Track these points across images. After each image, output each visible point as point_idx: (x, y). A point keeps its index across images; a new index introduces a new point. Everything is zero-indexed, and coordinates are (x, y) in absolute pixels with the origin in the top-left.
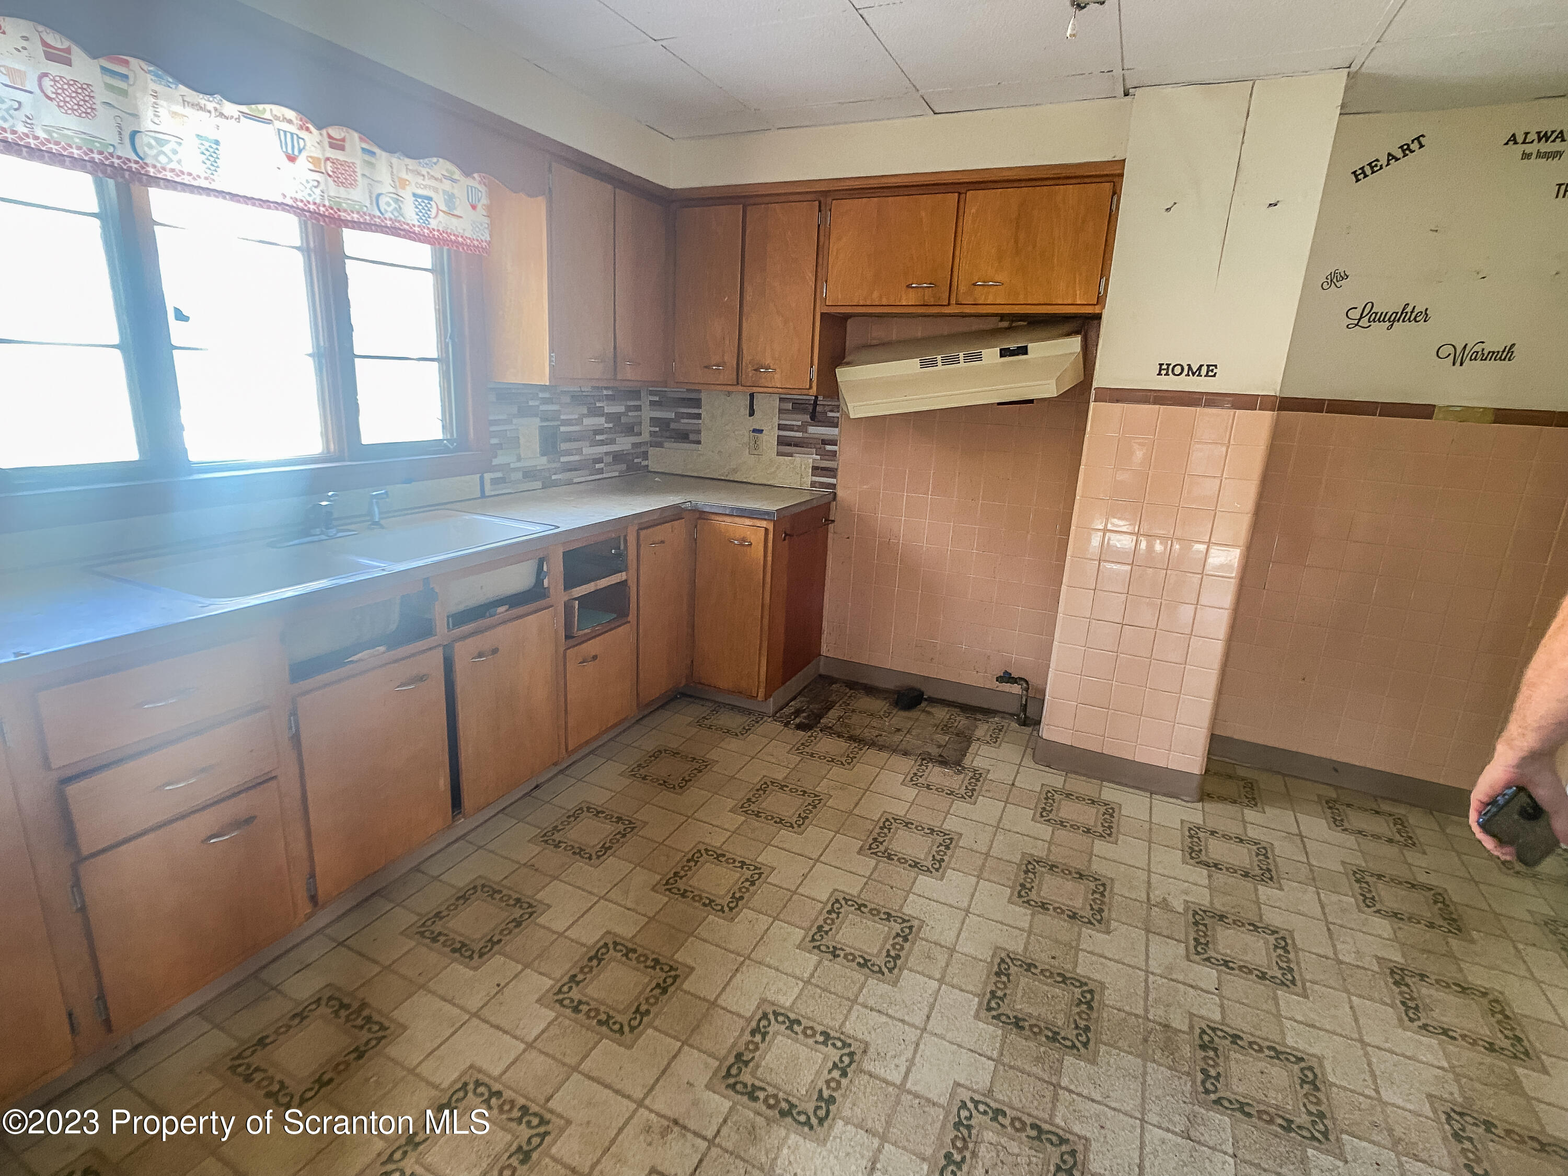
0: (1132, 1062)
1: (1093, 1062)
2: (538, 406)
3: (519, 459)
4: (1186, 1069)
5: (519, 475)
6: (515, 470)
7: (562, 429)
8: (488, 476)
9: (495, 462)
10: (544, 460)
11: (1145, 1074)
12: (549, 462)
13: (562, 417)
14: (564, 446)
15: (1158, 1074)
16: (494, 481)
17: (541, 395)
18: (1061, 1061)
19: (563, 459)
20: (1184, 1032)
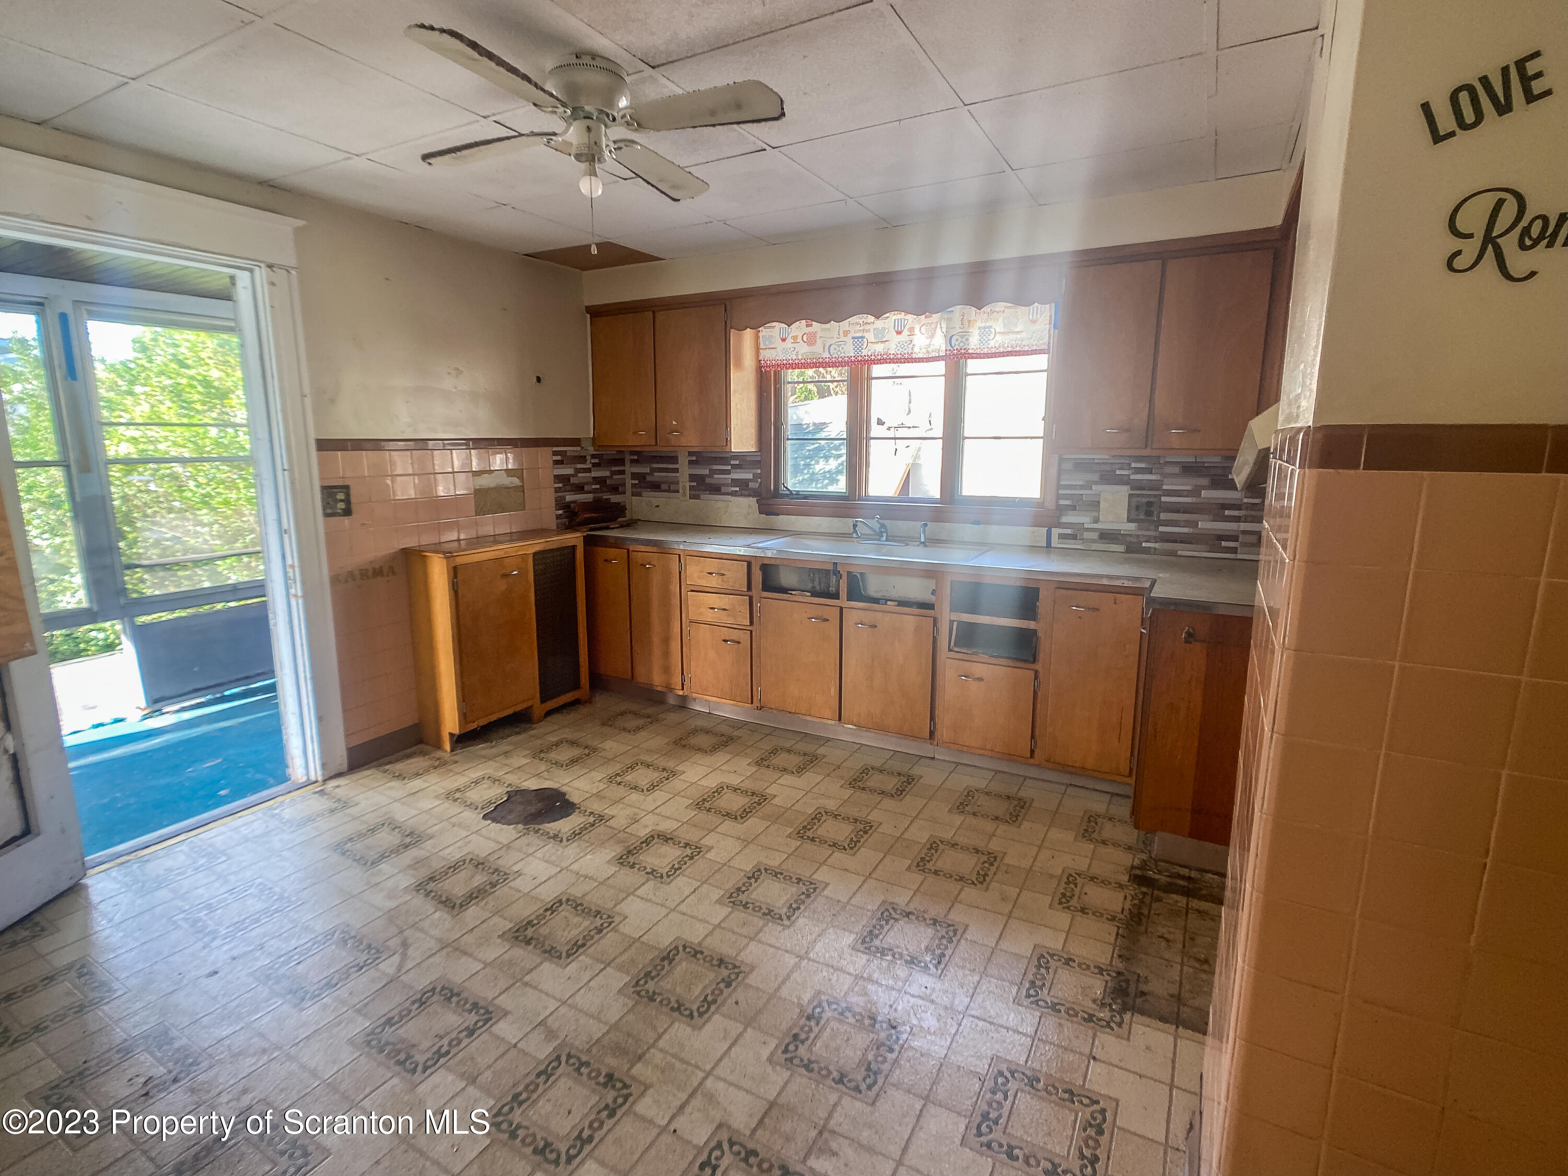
0: (613, 1015)
1: (620, 992)
2: (1129, 475)
3: (1096, 521)
4: (594, 1051)
5: (1095, 536)
6: (1088, 530)
7: (1164, 499)
8: (1055, 532)
9: (1064, 519)
10: (1132, 526)
11: (600, 1021)
12: (1140, 529)
13: (1164, 487)
14: (1163, 516)
15: (597, 1030)
16: (1062, 537)
17: (1133, 465)
18: (628, 973)
19: (1161, 529)
20: (629, 1069)
